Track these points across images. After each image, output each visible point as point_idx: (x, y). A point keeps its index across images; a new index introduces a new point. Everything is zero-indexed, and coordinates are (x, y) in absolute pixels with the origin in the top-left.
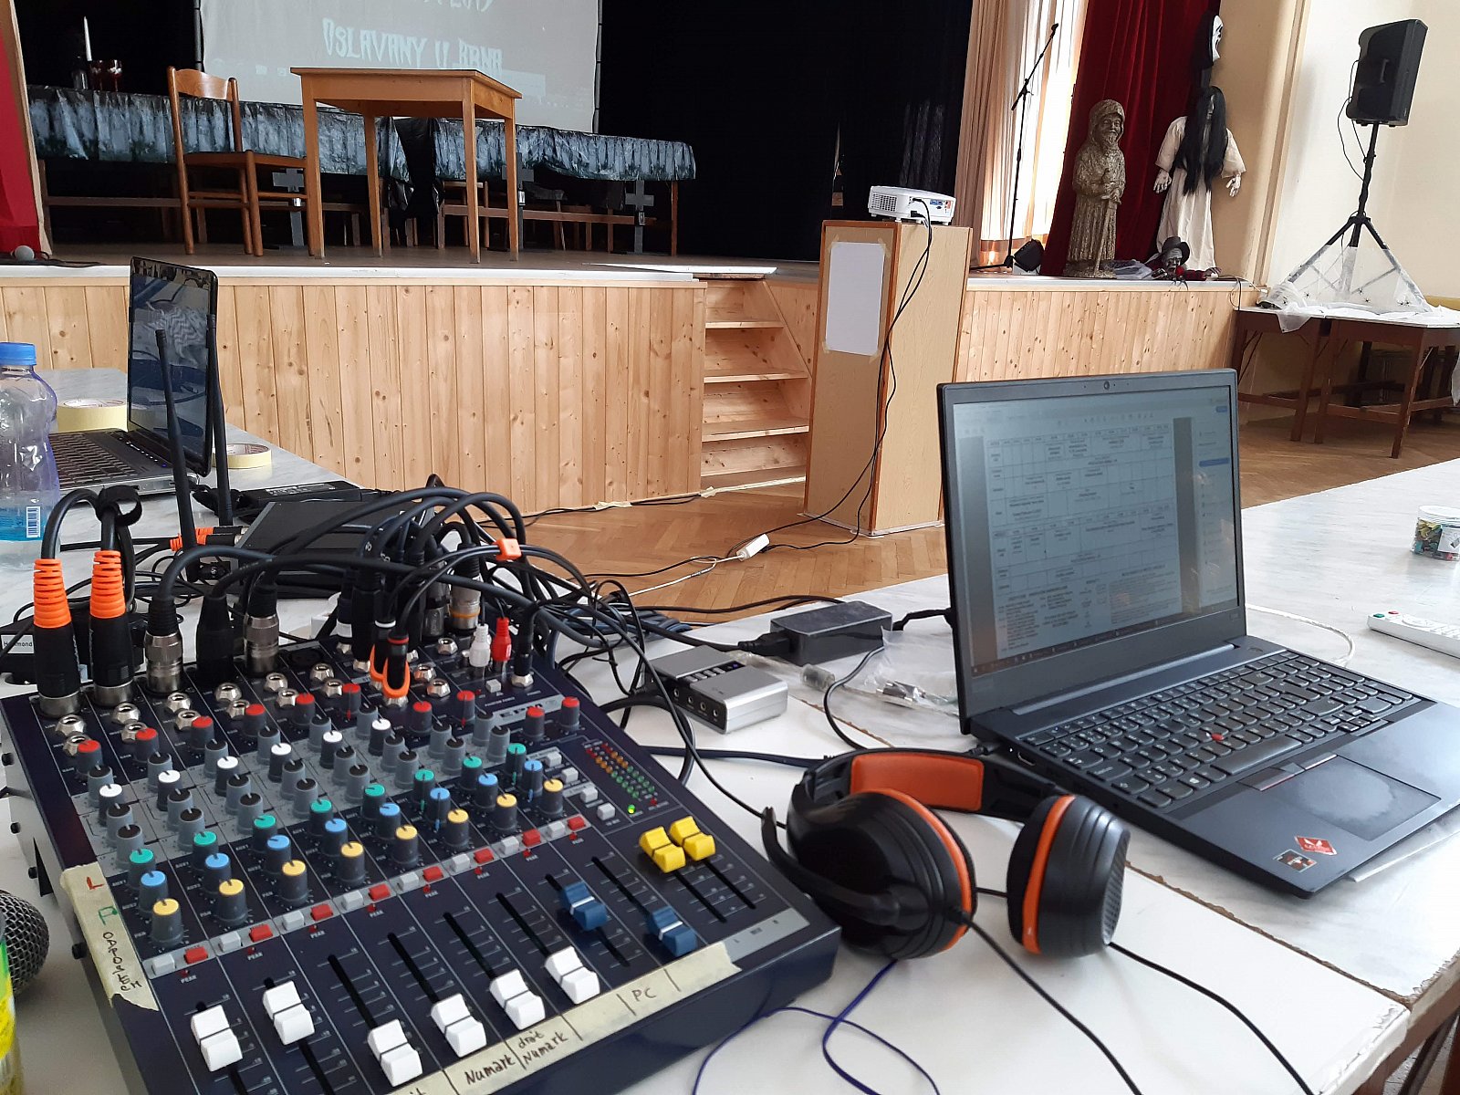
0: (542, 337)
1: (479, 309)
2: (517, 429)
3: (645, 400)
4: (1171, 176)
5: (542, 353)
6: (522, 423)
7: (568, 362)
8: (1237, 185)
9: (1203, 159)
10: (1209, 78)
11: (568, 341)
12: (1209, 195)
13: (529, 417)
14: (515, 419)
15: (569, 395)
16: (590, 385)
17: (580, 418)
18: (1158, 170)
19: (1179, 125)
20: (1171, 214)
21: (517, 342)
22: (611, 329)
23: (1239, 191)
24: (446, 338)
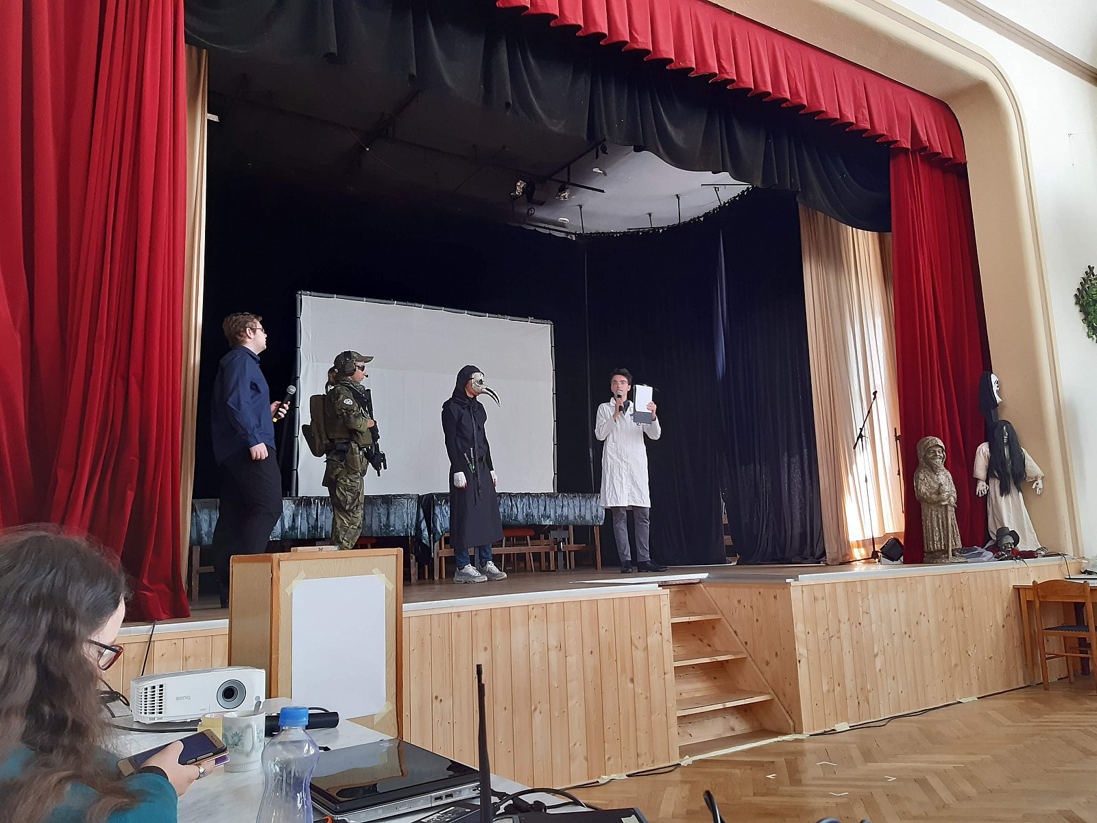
0: (553, 642)
1: (508, 625)
2: (537, 718)
3: (630, 685)
4: (988, 484)
5: (553, 655)
6: (541, 713)
7: (573, 660)
8: (1040, 486)
9: (1009, 470)
10: (997, 416)
11: (572, 644)
12: (1020, 494)
13: (546, 707)
14: (535, 709)
15: (574, 687)
16: (589, 677)
17: (583, 703)
18: (977, 480)
19: (984, 449)
20: (995, 511)
21: (536, 647)
22: (602, 631)
23: (1043, 490)
24: (486, 649)
